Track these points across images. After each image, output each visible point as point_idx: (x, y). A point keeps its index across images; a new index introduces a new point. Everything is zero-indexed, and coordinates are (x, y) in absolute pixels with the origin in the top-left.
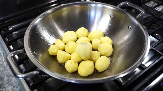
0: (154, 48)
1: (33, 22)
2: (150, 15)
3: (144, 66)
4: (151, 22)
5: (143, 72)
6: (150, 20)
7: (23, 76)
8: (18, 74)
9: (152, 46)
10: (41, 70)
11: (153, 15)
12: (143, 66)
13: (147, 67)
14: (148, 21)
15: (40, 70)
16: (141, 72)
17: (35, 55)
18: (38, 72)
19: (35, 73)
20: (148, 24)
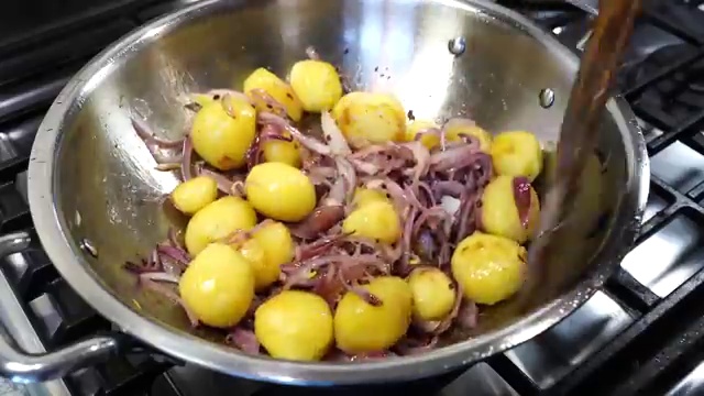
0: (694, 205)
1: (67, 90)
2: (677, 41)
3: (647, 295)
4: (679, 77)
5: (641, 322)
6: (678, 64)
7: (38, 367)
8: (8, 360)
9: (687, 195)
10: (124, 330)
11: (691, 40)
12: (642, 296)
13: (660, 300)
14: (666, 70)
15: (120, 333)
16: (630, 326)
17: (90, 257)
18: (111, 343)
19: (94, 348)
20: (667, 86)
